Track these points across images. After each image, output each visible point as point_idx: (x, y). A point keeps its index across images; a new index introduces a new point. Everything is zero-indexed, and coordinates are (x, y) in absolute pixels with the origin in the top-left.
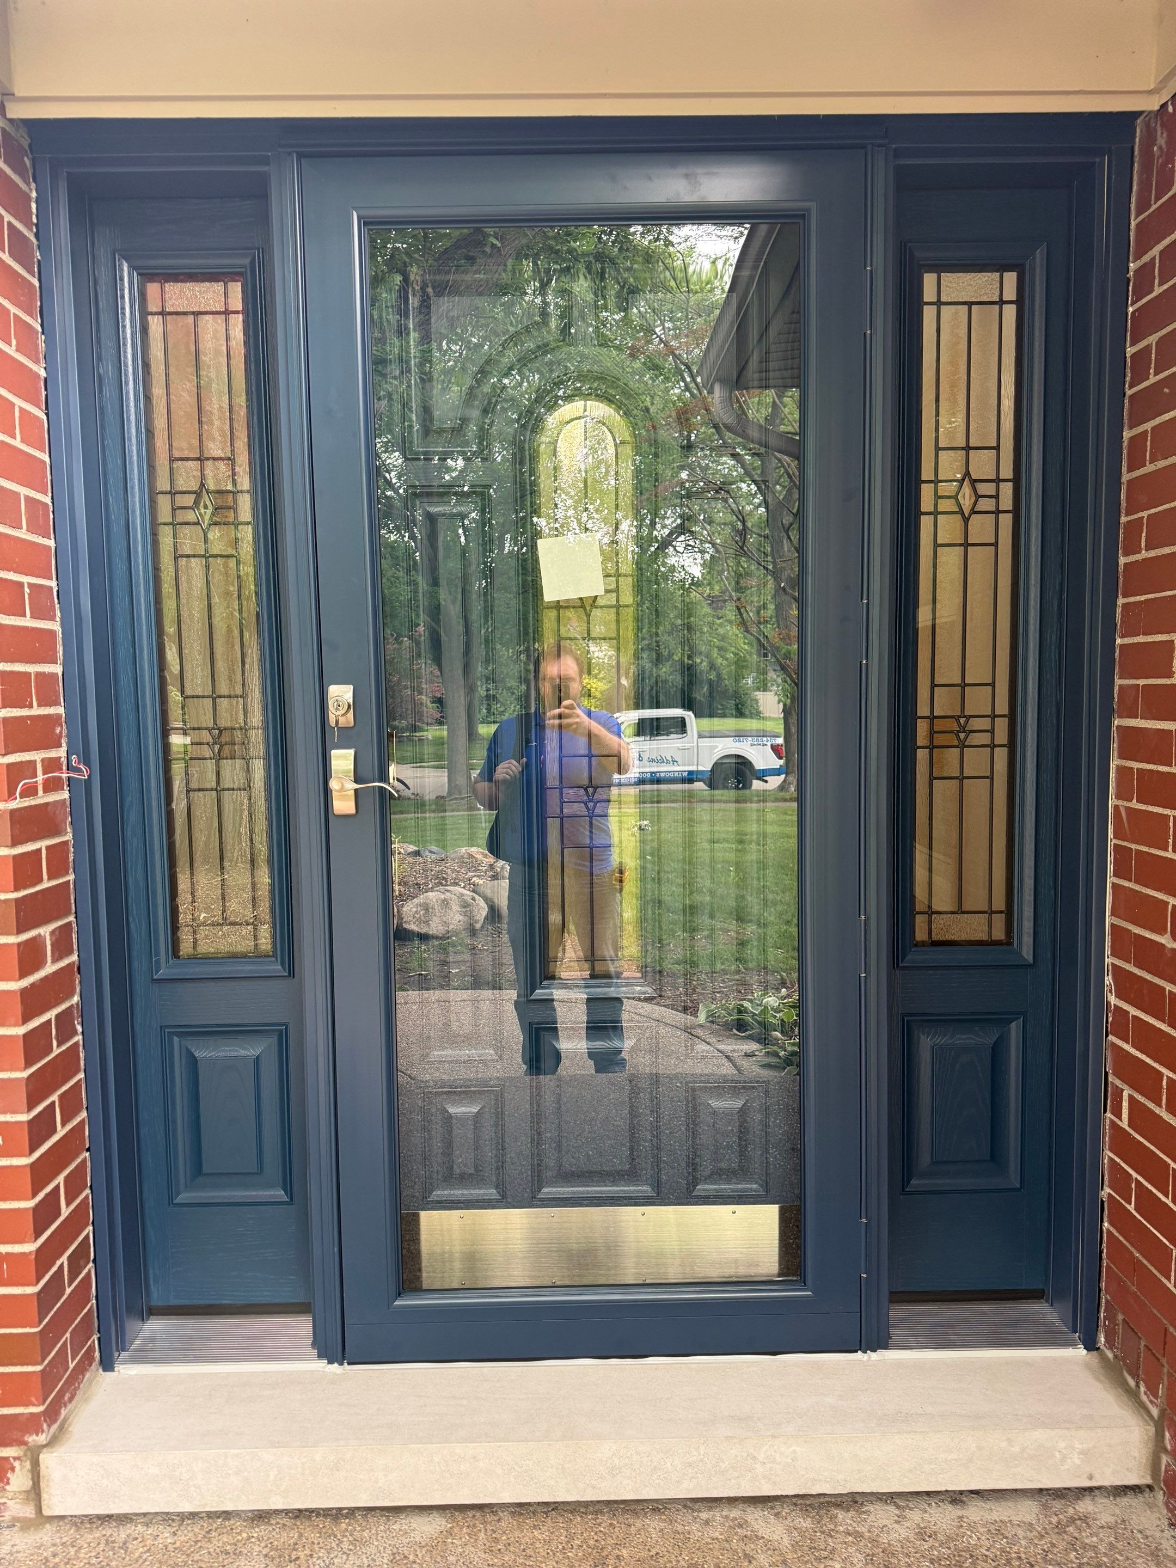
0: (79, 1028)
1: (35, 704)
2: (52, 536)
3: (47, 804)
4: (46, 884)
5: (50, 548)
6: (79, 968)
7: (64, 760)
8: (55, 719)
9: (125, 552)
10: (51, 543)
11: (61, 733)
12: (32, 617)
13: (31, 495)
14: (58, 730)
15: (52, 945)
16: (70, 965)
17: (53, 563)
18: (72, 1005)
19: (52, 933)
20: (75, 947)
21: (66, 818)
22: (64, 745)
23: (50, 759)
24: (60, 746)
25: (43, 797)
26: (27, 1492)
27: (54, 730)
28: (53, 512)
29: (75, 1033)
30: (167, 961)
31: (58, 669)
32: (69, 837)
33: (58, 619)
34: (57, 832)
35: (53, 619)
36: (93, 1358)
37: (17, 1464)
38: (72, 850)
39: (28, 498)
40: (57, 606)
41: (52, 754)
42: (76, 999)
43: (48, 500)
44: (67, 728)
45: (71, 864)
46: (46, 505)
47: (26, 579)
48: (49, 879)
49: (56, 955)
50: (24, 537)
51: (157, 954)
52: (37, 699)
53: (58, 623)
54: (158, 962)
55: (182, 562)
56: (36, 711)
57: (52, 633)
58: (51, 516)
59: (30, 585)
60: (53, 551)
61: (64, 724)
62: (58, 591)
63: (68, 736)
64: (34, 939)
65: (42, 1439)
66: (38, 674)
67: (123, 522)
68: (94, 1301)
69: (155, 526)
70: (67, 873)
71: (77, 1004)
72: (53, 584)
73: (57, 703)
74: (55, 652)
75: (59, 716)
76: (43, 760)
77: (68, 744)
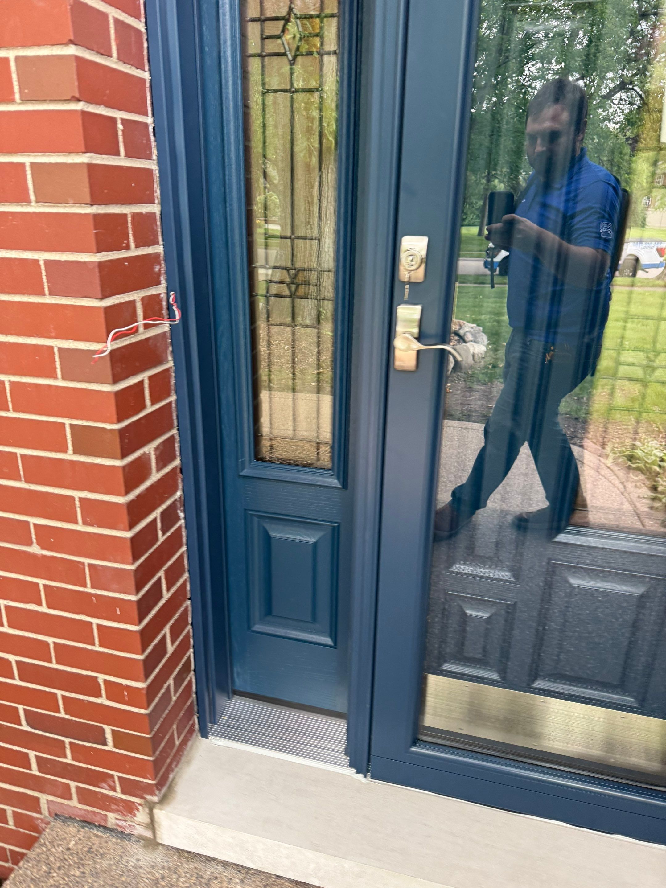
0: (182, 515)
1: (132, 245)
2: (147, 68)
3: (148, 339)
4: (150, 409)
5: (144, 80)
6: (181, 469)
7: (163, 296)
8: (154, 258)
9: (217, 87)
10: (146, 75)
11: (160, 270)
12: (127, 155)
13: (121, 18)
14: (157, 269)
15: (157, 459)
16: (173, 470)
17: (149, 98)
18: (176, 500)
19: (156, 449)
20: (178, 453)
21: (167, 348)
22: (163, 282)
23: (150, 297)
24: (159, 283)
25: (143, 333)
26: (147, 824)
27: (153, 269)
28: (147, 40)
29: (178, 519)
30: (250, 462)
31: (155, 209)
32: (170, 364)
33: (154, 157)
34: (160, 361)
35: (149, 157)
36: (194, 730)
37: (140, 807)
38: (173, 374)
39: (117, 21)
40: (153, 144)
41: (152, 291)
42: (179, 494)
43: (141, 26)
44: (166, 265)
45: (173, 388)
46: (138, 31)
47: (119, 115)
48: (153, 403)
49: (161, 463)
50: (114, 66)
51: (243, 456)
52: (135, 241)
53: (155, 162)
54: (243, 462)
55: (270, 97)
56: (134, 252)
57: (149, 172)
58: (145, 45)
59: (124, 121)
60: (148, 85)
61: (163, 262)
62: (154, 128)
63: (167, 273)
64: (139, 459)
65: (155, 799)
66: (135, 216)
67: (215, 54)
68: (194, 696)
69: (245, 57)
70: (169, 395)
71: (180, 498)
72: (149, 120)
73: (155, 243)
74: (153, 192)
75: (157, 255)
76: (143, 299)
77: (167, 280)
